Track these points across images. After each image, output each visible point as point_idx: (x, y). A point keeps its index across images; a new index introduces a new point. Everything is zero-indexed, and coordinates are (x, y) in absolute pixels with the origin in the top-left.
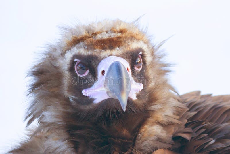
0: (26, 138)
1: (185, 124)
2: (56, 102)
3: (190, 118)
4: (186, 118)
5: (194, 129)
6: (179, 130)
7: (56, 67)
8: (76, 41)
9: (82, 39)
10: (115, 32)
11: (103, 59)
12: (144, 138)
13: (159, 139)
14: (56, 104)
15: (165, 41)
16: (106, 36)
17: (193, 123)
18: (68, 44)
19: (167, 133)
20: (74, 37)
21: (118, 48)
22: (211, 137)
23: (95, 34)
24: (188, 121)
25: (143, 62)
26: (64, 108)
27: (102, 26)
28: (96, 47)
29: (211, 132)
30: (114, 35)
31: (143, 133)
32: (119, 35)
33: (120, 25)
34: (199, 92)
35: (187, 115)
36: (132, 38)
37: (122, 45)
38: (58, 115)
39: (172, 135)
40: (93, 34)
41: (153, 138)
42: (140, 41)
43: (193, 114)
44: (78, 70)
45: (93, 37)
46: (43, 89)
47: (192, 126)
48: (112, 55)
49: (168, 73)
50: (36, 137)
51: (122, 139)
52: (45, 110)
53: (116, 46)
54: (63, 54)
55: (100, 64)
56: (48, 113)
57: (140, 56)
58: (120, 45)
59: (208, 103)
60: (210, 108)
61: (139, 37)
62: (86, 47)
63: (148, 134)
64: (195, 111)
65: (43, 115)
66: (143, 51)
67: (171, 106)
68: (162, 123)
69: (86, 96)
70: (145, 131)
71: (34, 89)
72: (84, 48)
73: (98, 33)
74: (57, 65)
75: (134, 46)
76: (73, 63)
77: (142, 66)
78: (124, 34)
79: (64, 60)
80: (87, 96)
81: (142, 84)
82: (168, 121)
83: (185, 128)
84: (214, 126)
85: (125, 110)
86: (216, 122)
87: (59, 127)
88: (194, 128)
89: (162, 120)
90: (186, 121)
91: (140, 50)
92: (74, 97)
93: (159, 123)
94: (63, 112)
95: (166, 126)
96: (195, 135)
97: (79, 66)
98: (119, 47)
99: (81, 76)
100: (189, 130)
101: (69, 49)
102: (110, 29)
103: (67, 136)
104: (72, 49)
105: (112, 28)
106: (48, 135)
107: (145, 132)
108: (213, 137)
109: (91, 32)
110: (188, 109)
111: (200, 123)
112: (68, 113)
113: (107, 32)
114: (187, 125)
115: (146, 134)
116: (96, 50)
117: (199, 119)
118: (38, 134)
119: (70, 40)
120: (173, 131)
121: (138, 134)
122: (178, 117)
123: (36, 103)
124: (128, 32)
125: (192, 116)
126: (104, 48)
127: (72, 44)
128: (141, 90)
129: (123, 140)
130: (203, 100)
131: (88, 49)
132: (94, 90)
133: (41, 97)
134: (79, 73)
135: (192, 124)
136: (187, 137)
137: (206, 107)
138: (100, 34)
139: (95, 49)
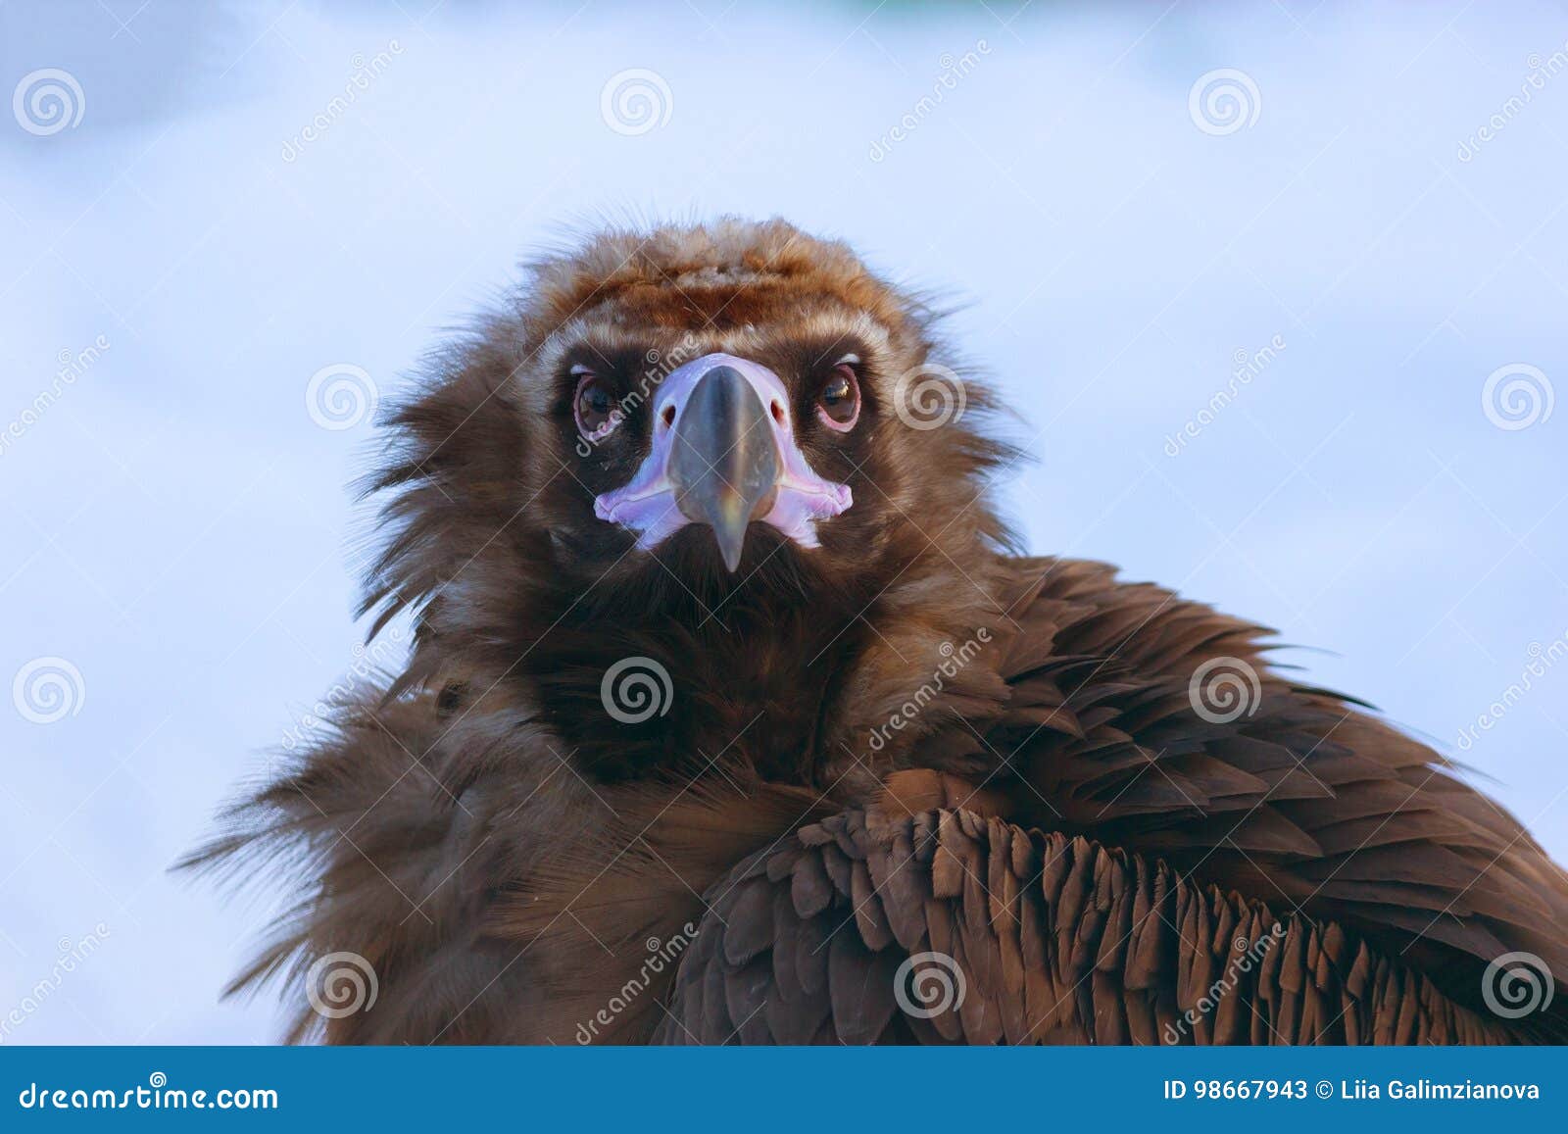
7: (506, 403)
8: (590, 297)
9: (614, 289)
10: (756, 269)
16: (713, 281)
18: (557, 305)
20: (583, 279)
21: (751, 328)
23: (672, 273)
25: (862, 399)
27: (708, 244)
28: (659, 317)
30: (750, 280)
32: (771, 279)
33: (784, 243)
36: (827, 295)
37: (771, 318)
40: (663, 271)
42: (860, 313)
44: (582, 416)
45: (664, 282)
48: (719, 349)
52: (447, 574)
53: (747, 319)
54: (533, 347)
57: (851, 372)
58: (764, 316)
61: (861, 298)
62: (621, 318)
65: (440, 599)
66: (865, 353)
69: (608, 522)
72: (614, 321)
73: (686, 271)
75: (826, 324)
76: (566, 383)
77: (857, 416)
78: (795, 277)
79: (536, 372)
80: (611, 519)
81: (848, 490)
85: (732, 566)
91: (852, 343)
97: (589, 394)
98: (756, 321)
101: (558, 326)
102: (737, 258)
104: (568, 327)
105: (747, 253)
109: (658, 263)
113: (722, 270)
116: (659, 329)
119: (568, 293)
124: (814, 273)
126: (695, 325)
127: (574, 305)
128: (840, 510)
131: (626, 328)
132: (637, 492)
134: (585, 425)
138: (694, 275)
139: (655, 324)
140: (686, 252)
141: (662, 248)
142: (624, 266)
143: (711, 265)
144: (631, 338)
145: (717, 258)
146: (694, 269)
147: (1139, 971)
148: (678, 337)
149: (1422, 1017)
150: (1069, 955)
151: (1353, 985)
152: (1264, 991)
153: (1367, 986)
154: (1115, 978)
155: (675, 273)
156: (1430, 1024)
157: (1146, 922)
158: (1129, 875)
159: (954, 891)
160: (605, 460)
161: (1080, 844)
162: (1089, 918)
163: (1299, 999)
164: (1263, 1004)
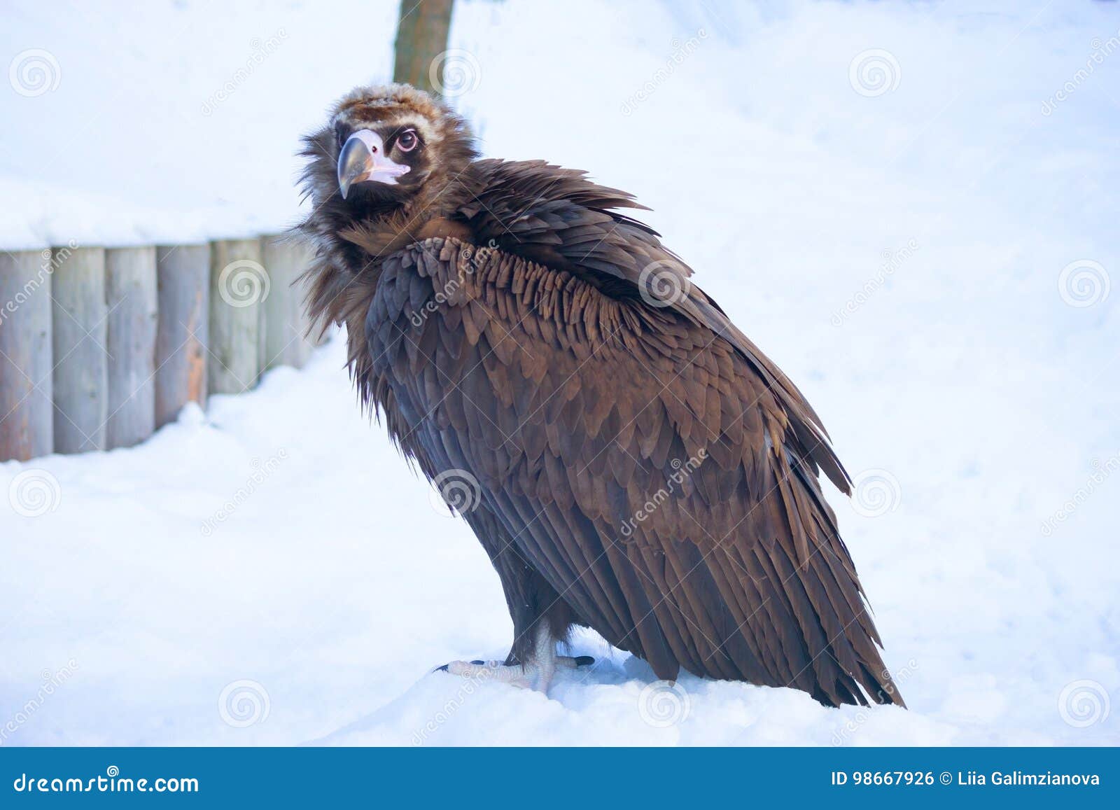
21: (379, 122)
25: (418, 140)
36: (411, 110)
37: (387, 118)
42: (420, 115)
53: (380, 118)
57: (413, 133)
58: (385, 118)
61: (424, 110)
66: (416, 128)
75: (404, 120)
77: (414, 145)
78: (403, 104)
81: (408, 167)
128: (404, 173)
140: (376, 93)
141: (369, 92)
142: (360, 97)
143: (382, 98)
144: (348, 121)
145: (385, 96)
146: (377, 99)
147: (501, 283)
148: (359, 123)
149: (590, 299)
150: (480, 278)
151: (568, 288)
152: (540, 289)
153: (573, 289)
154: (493, 284)
155: (371, 100)
156: (592, 299)
157: (505, 270)
158: (502, 258)
159: (447, 259)
162: (487, 268)
163: (551, 293)
164: (539, 293)
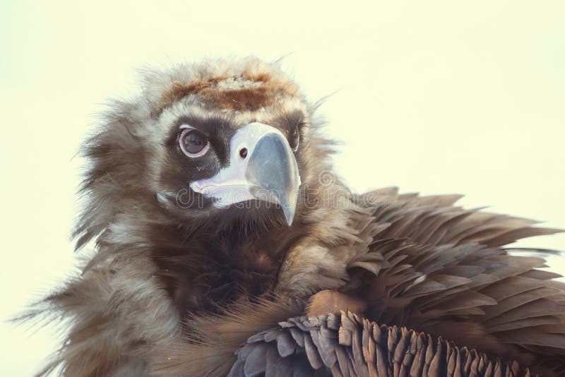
0: (77, 273)
1: (369, 244)
2: (135, 207)
3: (378, 235)
4: (371, 234)
5: (386, 256)
6: (358, 256)
7: (138, 137)
8: (181, 92)
9: (192, 89)
10: (249, 79)
11: (239, 127)
12: (295, 269)
13: (322, 271)
14: (136, 209)
15: (325, 97)
16: (235, 86)
17: (383, 243)
18: (165, 96)
19: (336, 260)
20: (176, 84)
21: (263, 109)
22: (417, 271)
23: (215, 81)
24: (374, 240)
26: (149, 217)
27: (227, 67)
28: (223, 105)
29: (418, 261)
30: (248, 85)
31: (292, 259)
32: (259, 84)
33: (258, 65)
34: (396, 189)
35: (373, 228)
36: (282, 91)
38: (138, 231)
39: (345, 266)
40: (210, 80)
41: (312, 268)
43: (383, 226)
44: (185, 146)
45: (212, 86)
46: (110, 181)
47: (382, 249)
48: (255, 121)
49: (329, 155)
50: (96, 271)
51: (256, 272)
52: (114, 221)
53: (260, 105)
55: (234, 137)
56: (120, 227)
58: (266, 104)
59: (410, 210)
60: (414, 217)
61: (291, 90)
62: (203, 105)
63: (303, 261)
64: (388, 221)
65: (109, 231)
67: (342, 211)
68: (327, 242)
70: (296, 256)
71: (93, 182)
72: (200, 106)
73: (221, 80)
74: (141, 133)
76: (176, 132)
78: (267, 83)
79: (158, 125)
80: (202, 192)
82: (338, 238)
83: (369, 252)
84: (424, 249)
85: (290, 224)
86: (427, 243)
87: (141, 253)
88: (387, 252)
89: (326, 235)
90: (370, 240)
92: (170, 194)
93: (323, 243)
94: (149, 224)
95: (334, 246)
96: (388, 265)
97: (188, 138)
98: (264, 106)
99: (192, 156)
100: (377, 255)
101: (169, 106)
102: (239, 74)
103: (154, 269)
104: (174, 107)
105: (244, 72)
106: (117, 269)
107: (296, 258)
108: (421, 269)
109: (208, 77)
110: (374, 218)
111: (397, 244)
112: (157, 227)
113: (235, 79)
114: (372, 248)
115: (298, 261)
116: (224, 111)
117: (395, 236)
118: (99, 266)
119: (169, 90)
120: (347, 257)
121: (284, 260)
122: (357, 232)
123: (94, 207)
124: (272, 80)
125: (381, 230)
127: (174, 96)
129: (257, 274)
130: (403, 202)
131: (207, 108)
132: (220, 182)
133: (104, 197)
134: (188, 151)
135: (383, 246)
136: (373, 268)
137: (408, 215)
138: (225, 81)
139: (222, 108)
143: (230, 77)
146: (224, 79)
160: (199, 166)
161: (404, 331)
